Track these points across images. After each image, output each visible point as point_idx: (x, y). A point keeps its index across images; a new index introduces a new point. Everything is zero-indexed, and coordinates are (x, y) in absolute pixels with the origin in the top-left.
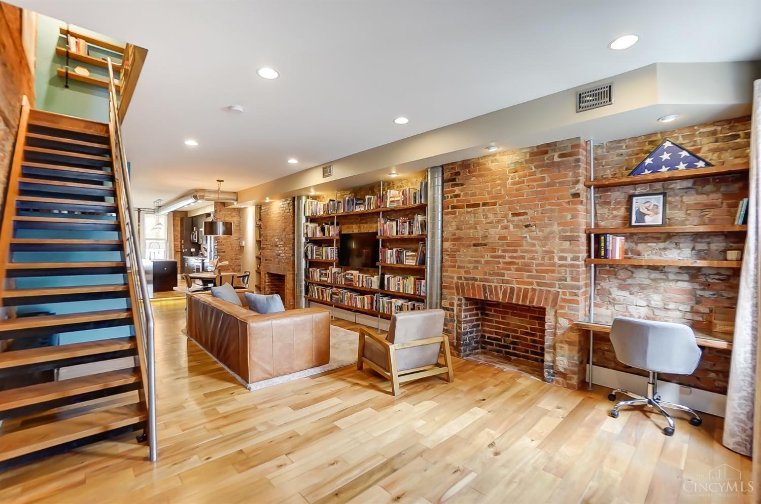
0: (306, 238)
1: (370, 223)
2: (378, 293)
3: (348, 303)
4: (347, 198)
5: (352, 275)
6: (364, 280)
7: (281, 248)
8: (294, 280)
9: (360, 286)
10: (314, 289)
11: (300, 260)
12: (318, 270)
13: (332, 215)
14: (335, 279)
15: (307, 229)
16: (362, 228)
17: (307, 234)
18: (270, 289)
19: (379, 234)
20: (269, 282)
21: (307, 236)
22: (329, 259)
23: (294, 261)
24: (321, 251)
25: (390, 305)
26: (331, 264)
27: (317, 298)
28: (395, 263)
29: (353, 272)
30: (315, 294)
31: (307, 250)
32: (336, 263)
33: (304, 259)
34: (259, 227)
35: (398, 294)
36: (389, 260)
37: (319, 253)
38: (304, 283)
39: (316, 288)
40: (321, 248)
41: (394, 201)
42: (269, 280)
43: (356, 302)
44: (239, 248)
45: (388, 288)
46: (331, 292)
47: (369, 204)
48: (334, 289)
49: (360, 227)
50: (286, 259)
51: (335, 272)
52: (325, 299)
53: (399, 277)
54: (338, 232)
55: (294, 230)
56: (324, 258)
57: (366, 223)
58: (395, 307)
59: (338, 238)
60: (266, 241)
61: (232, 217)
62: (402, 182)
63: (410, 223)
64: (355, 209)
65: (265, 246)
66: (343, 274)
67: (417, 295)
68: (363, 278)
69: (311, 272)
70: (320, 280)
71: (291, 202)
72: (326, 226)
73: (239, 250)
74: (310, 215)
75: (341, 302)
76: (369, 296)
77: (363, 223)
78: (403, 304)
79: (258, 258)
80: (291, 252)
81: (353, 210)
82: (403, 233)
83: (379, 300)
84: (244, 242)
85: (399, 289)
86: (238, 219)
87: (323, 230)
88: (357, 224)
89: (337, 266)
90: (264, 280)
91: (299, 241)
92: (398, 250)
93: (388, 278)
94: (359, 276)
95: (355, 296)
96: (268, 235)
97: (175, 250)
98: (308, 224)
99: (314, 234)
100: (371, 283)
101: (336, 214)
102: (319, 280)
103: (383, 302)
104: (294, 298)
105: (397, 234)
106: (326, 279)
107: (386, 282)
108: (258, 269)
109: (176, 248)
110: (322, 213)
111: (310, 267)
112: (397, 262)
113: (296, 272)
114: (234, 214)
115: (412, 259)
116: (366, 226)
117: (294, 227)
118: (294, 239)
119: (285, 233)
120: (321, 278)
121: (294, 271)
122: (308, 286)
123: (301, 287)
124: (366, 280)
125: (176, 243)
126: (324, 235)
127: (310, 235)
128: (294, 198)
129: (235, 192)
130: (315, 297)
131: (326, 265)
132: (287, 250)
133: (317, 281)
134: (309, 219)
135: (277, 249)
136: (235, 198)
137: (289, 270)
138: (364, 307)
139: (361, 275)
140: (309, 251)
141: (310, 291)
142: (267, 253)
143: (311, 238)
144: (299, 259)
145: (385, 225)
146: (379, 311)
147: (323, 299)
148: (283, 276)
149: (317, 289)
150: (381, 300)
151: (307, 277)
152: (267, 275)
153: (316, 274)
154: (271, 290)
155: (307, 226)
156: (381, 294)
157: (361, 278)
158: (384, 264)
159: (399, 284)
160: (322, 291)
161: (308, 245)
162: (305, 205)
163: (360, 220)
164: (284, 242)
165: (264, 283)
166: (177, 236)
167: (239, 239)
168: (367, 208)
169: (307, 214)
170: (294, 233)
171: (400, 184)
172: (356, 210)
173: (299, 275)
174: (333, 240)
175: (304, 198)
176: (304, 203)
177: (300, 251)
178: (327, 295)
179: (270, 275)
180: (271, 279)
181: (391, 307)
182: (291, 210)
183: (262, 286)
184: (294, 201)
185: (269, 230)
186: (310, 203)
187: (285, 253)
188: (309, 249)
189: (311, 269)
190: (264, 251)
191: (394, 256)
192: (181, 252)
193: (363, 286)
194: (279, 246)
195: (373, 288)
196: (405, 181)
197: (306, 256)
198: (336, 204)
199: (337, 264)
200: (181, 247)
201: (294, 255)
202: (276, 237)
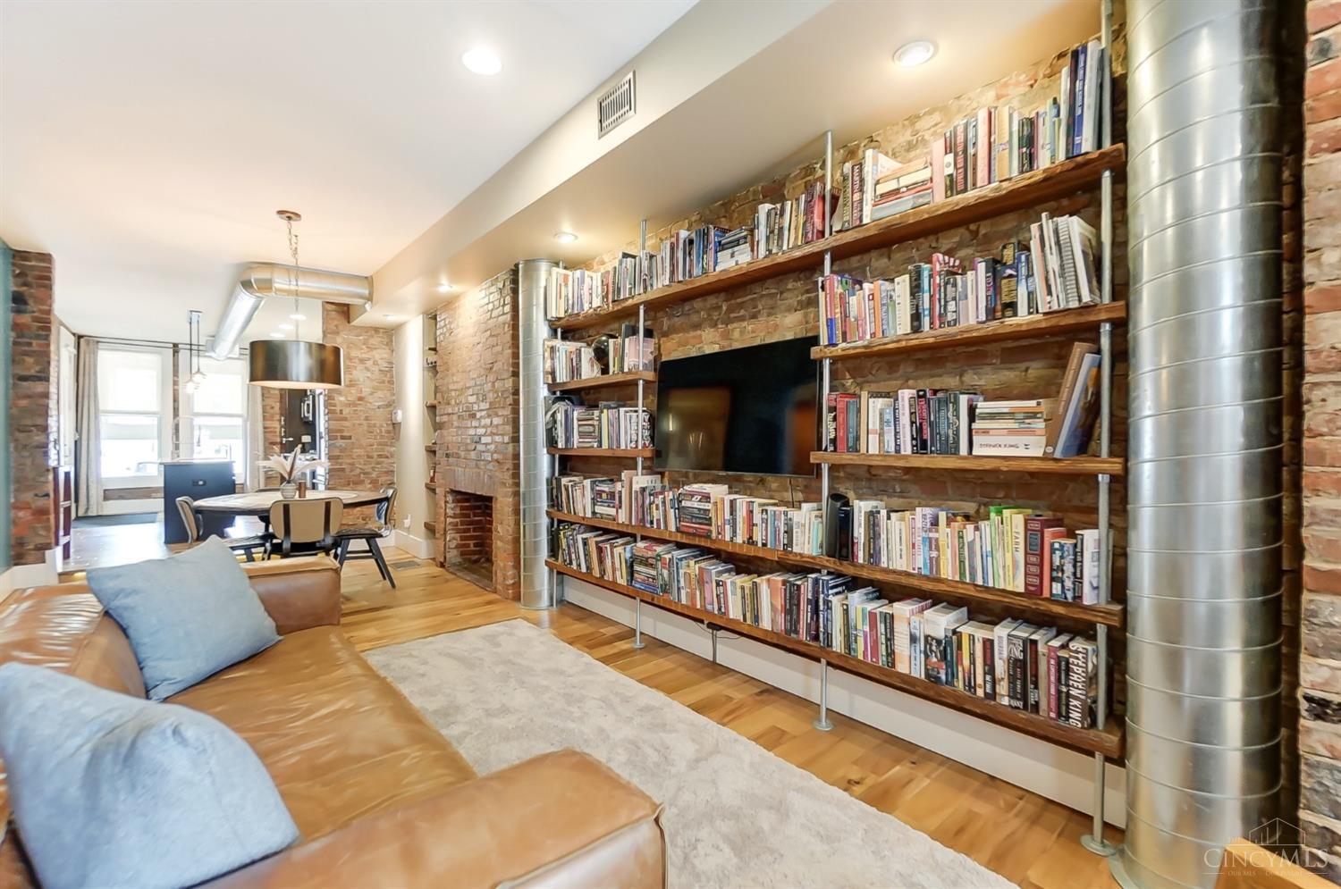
0: (550, 386)
1: (769, 315)
2: (819, 571)
3: (692, 597)
4: (684, 234)
5: (706, 498)
6: (757, 518)
7: (483, 422)
8: (517, 512)
9: (739, 540)
10: (575, 541)
11: (535, 453)
12: (587, 483)
13: (630, 302)
14: (644, 510)
15: (552, 359)
16: (736, 334)
17: (553, 373)
18: (457, 536)
19: (824, 340)
20: (454, 516)
21: (554, 379)
22: (623, 447)
23: (516, 456)
24: (596, 423)
25: (881, 628)
26: (627, 462)
27: (584, 569)
28: (907, 448)
29: (708, 488)
30: (578, 558)
31: (555, 422)
32: (645, 459)
33: (545, 450)
34: (433, 368)
35: (929, 586)
36: (873, 439)
37: (591, 429)
38: (545, 521)
39: (580, 537)
40: (596, 413)
41: (896, 192)
42: (458, 511)
43: (722, 599)
44: (391, 428)
45: (873, 555)
46: (628, 555)
47: (776, 233)
48: (641, 545)
49: (726, 336)
50: (495, 452)
51: (643, 490)
52: (609, 577)
53: (928, 511)
54: (651, 357)
55: (516, 365)
56: (605, 445)
57: (754, 316)
58: (913, 639)
59: (650, 375)
60: (449, 404)
61: (371, 349)
62: (919, 125)
63: (995, 266)
64: (716, 263)
65: (445, 418)
66: (670, 495)
67: (1052, 599)
68: (751, 512)
69: (567, 490)
70: (594, 513)
71: (508, 283)
72: (611, 341)
73: (388, 432)
74: (562, 315)
75: (665, 591)
76: (778, 578)
77: (742, 319)
78: (954, 632)
79: (431, 451)
80: (509, 428)
81: (705, 272)
82: (950, 317)
83: (827, 603)
84: (400, 412)
85: (934, 563)
86: (385, 356)
87: (601, 355)
88: (715, 325)
89: (649, 470)
90: (442, 511)
91: (531, 396)
92: (921, 396)
93: (872, 516)
94: (732, 503)
95: (720, 573)
96: (451, 387)
97: (265, 439)
98: (558, 343)
99: (575, 370)
100: (789, 532)
101: (644, 298)
102: (589, 515)
103: (846, 612)
104: (517, 566)
105: (916, 329)
106: (612, 511)
107: (859, 532)
108: (432, 479)
109: (268, 435)
110: (597, 302)
111: (563, 472)
112: (921, 445)
113: (522, 490)
114: (375, 341)
115: (1012, 432)
116: (749, 326)
117: (516, 355)
118: (516, 392)
119: (491, 378)
120: (599, 509)
121: (518, 485)
122: (558, 530)
123: (536, 534)
124: (765, 521)
125: (268, 424)
126: (605, 371)
127: (562, 377)
128: (515, 272)
129: (366, 278)
130: (579, 565)
131: (610, 466)
132: (497, 426)
133: (584, 518)
134: (559, 331)
135: (475, 423)
136: (366, 292)
137: (504, 484)
138: (756, 618)
139: (742, 501)
140: (558, 425)
141: (564, 545)
142: (451, 436)
143: (564, 383)
144: (531, 448)
145: (853, 300)
146: (830, 645)
147: (603, 576)
148: (490, 499)
149: (585, 543)
150: (836, 601)
151: (554, 502)
152: (450, 498)
153: (582, 496)
154: (462, 538)
155: (552, 348)
156: (836, 574)
157: (741, 513)
158: (846, 458)
159: (933, 544)
160: (600, 550)
161: (557, 405)
162: (546, 288)
163: (730, 310)
164: (491, 403)
165: (442, 519)
166: (272, 408)
167: (389, 405)
168: (762, 251)
169: (553, 314)
170: (516, 374)
171: (907, 136)
172: (718, 269)
173: (532, 496)
174: (634, 383)
175: (543, 267)
176: (543, 283)
177: (535, 426)
178: (617, 565)
179: (459, 497)
180: (462, 508)
181: (890, 640)
182: (507, 308)
183: (440, 527)
184: (515, 278)
185: (453, 375)
186: (561, 281)
187: (492, 434)
188: (560, 417)
189: (564, 481)
190: (445, 432)
191: (905, 420)
192: (281, 443)
193: (751, 541)
194: (478, 415)
195: (796, 549)
196: (936, 117)
197: (551, 442)
198: (645, 264)
199: (648, 463)
200: (280, 433)
201: (516, 440)
202: (470, 391)
